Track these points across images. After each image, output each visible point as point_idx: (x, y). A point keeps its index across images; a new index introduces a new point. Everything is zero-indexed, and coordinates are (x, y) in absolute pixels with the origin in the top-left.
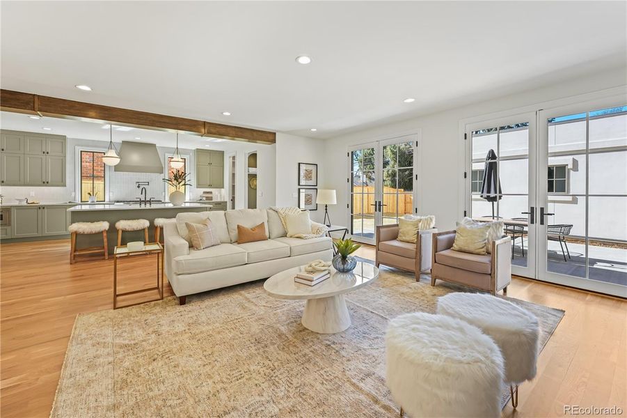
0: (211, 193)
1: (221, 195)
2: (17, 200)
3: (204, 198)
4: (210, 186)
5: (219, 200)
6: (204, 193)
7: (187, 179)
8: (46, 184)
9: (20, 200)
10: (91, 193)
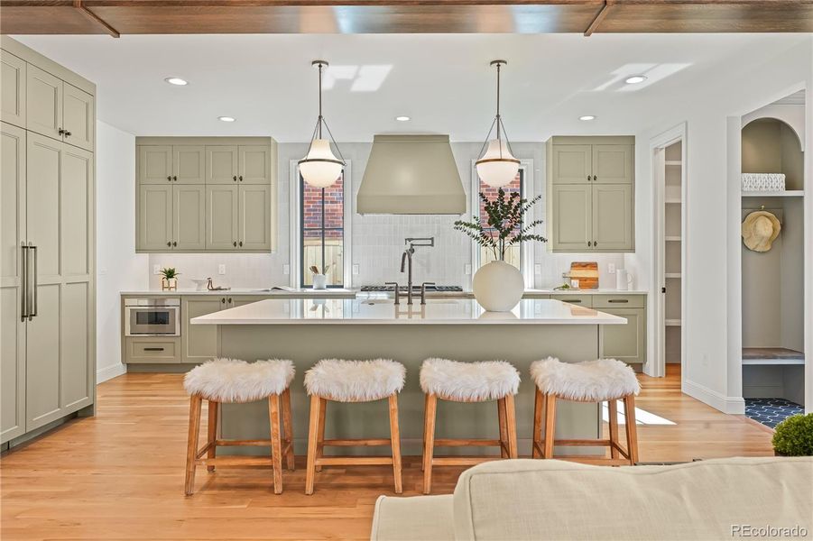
0: (594, 266)
1: (625, 275)
2: (196, 281)
3: (575, 283)
4: (593, 245)
5: (619, 289)
6: (575, 265)
7: (527, 218)
8: (238, 246)
9: (200, 283)
10: (320, 268)
